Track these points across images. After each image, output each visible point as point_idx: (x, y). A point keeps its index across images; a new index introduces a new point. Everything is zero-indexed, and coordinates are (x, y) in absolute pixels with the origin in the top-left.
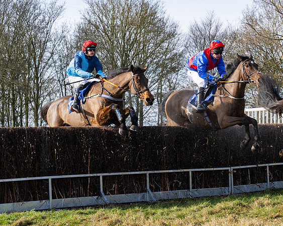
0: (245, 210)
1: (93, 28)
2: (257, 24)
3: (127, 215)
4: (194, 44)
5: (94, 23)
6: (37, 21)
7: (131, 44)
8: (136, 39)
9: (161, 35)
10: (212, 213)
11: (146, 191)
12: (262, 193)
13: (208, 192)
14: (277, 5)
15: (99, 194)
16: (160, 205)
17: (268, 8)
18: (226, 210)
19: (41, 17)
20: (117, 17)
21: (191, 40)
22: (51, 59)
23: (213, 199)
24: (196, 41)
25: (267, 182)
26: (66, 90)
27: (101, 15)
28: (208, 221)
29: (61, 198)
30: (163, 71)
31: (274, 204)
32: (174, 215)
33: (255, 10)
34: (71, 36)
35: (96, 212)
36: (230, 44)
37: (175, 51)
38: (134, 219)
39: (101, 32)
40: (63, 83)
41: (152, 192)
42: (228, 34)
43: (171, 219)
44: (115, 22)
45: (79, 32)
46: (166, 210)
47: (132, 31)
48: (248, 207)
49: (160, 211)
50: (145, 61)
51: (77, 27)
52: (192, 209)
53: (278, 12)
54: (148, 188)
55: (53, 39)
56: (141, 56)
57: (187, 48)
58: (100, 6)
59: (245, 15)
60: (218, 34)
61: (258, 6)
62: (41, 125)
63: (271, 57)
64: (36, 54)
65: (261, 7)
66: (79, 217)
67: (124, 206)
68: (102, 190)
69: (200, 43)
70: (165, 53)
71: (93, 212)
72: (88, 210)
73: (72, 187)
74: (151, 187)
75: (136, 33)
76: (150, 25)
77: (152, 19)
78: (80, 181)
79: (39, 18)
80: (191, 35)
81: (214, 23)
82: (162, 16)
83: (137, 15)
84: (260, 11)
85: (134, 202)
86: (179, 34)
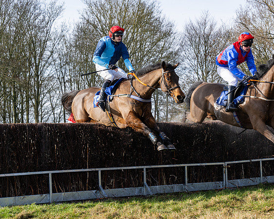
0: (239, 204)
1: (91, 27)
2: (250, 23)
3: (125, 208)
4: (189, 43)
5: (93, 23)
6: (37, 21)
7: (129, 43)
8: (133, 38)
9: (157, 34)
10: (207, 207)
11: (143, 186)
12: (255, 187)
13: (203, 186)
14: (269, 4)
15: (98, 189)
16: (157, 198)
17: (261, 7)
18: (221, 204)
19: (41, 17)
20: (115, 17)
21: (187, 39)
22: (51, 58)
23: (208, 193)
24: (191, 40)
25: (260, 176)
26: (65, 87)
27: (99, 15)
28: (203, 214)
29: (61, 192)
31: (267, 198)
32: (170, 208)
33: (248, 9)
34: (70, 35)
35: (94, 206)
36: (224, 42)
37: (171, 50)
38: (132, 212)
39: (99, 31)
40: (63, 81)
41: (149, 186)
42: (222, 33)
43: (168, 212)
44: (113, 22)
45: (78, 32)
46: (162, 203)
47: (129, 30)
48: (242, 201)
49: (156, 205)
50: (142, 59)
51: (76, 26)
52: (187, 202)
53: (271, 11)
54: (145, 182)
55: (53, 38)
56: (138, 55)
57: (182, 46)
58: (99, 6)
59: (238, 14)
60: (212, 33)
61: (251, 6)
62: (41, 122)
63: (264, 55)
64: (36, 53)
65: (254, 7)
66: (78, 211)
67: (122, 199)
68: (100, 184)
69: (195, 42)
70: (161, 52)
71: (92, 206)
72: (87, 204)
73: (72, 182)
74: (147, 182)
75: (133, 32)
76: (147, 25)
77: (149, 19)
78: (80, 175)
79: (39, 18)
80: (187, 34)
81: (209, 22)
82: (158, 16)
83: (134, 14)
84: (253, 11)
85: (132, 196)
86: (175, 33)
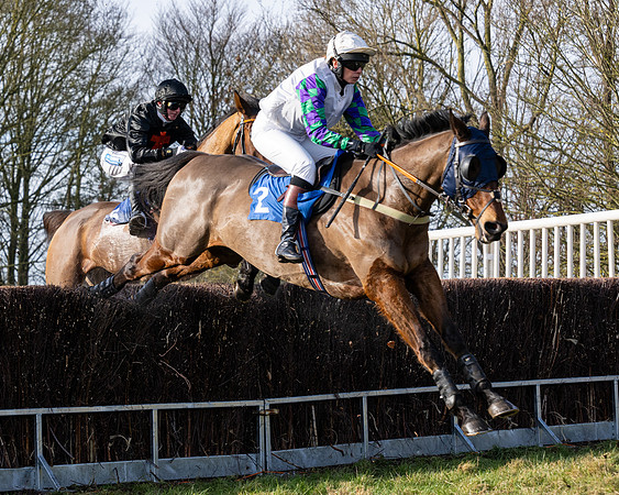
2: (340, 11)
8: (12, 49)
9: (78, 40)
11: (33, 463)
12: (350, 470)
24: (173, 57)
25: (361, 441)
30: (84, 135)
41: (50, 464)
42: (262, 37)
50: (36, 109)
54: (39, 454)
56: (26, 96)
57: (150, 74)
60: (233, 37)
69: (185, 61)
74: (46, 453)
75: (13, 33)
80: (162, 39)
86: (129, 37)
